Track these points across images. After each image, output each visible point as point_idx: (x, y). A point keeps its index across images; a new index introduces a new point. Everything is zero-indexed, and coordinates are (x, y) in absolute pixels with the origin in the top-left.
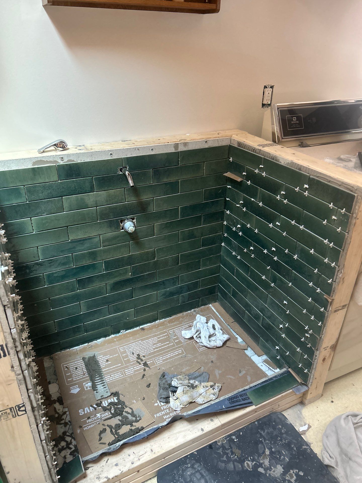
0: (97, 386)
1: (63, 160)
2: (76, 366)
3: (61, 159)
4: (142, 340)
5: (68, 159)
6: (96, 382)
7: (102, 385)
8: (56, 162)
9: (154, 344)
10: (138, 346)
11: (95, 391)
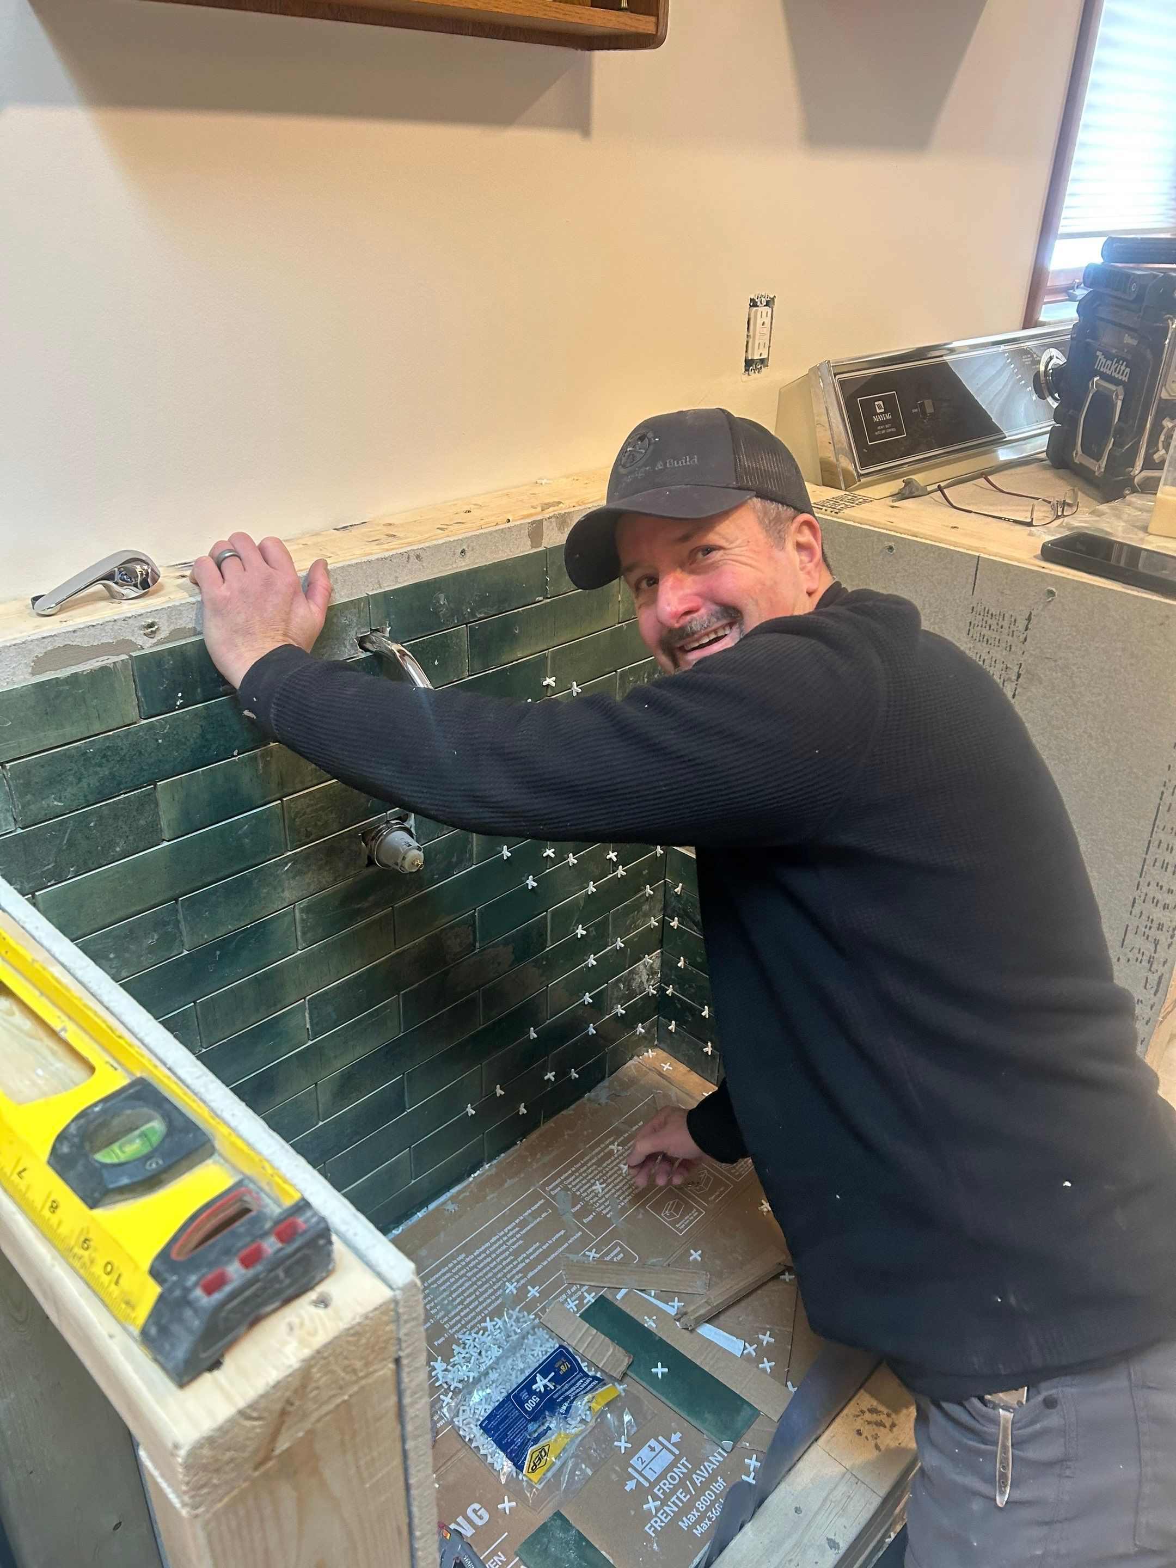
1: (153, 636)
4: (467, 1249)
8: (126, 645)
9: (516, 1254)
10: (461, 1277)
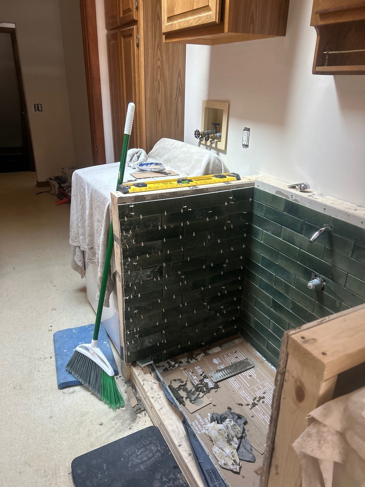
0: (221, 372)
1: (292, 198)
2: (239, 357)
3: (291, 196)
5: (295, 198)
6: (225, 370)
7: (223, 375)
8: (287, 197)
11: (216, 372)
